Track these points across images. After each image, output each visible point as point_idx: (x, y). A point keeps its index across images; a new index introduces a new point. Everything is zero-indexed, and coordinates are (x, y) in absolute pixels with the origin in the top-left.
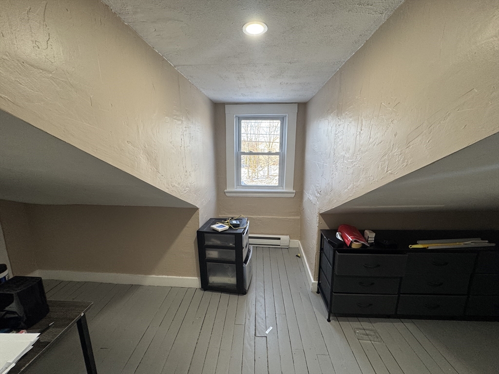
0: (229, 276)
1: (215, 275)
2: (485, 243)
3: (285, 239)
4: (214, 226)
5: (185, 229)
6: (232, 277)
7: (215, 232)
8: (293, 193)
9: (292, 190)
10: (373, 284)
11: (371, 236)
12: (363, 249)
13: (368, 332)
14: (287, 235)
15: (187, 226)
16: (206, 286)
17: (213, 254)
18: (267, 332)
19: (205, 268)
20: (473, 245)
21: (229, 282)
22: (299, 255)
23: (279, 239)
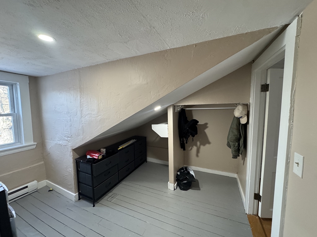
2: (134, 140)
3: (32, 185)
8: (34, 145)
9: (32, 143)
10: (109, 172)
11: (104, 150)
12: (104, 157)
13: (112, 196)
14: (33, 181)
20: (132, 142)
22: (51, 189)
23: (27, 187)
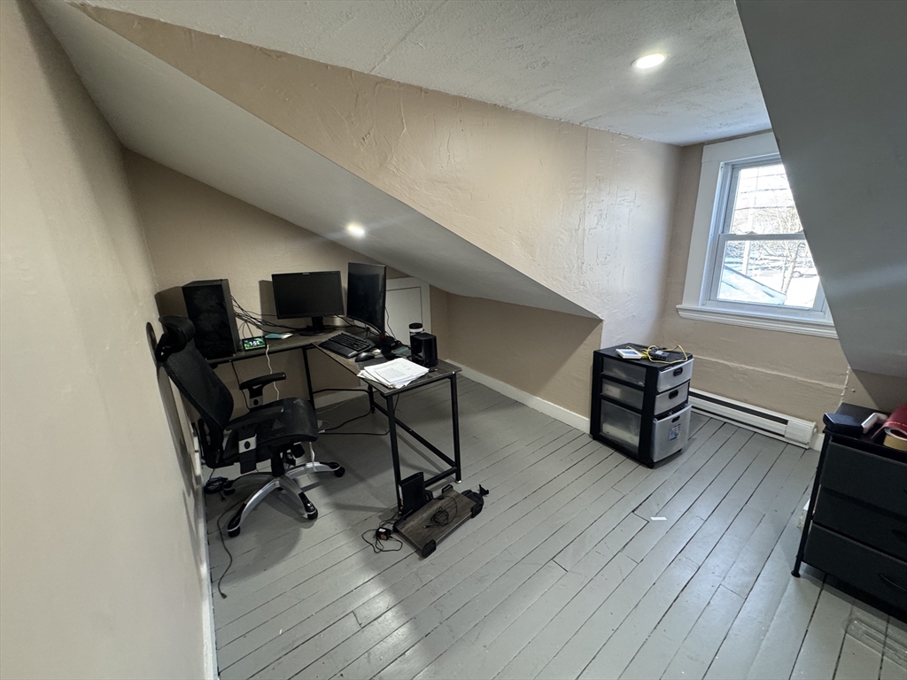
0: (631, 433)
1: (612, 424)
3: (797, 425)
4: (620, 351)
5: (582, 346)
6: (636, 435)
7: (619, 358)
15: (585, 342)
16: (596, 432)
17: (613, 391)
18: (653, 518)
19: (599, 409)
21: (629, 441)
23: (785, 422)
